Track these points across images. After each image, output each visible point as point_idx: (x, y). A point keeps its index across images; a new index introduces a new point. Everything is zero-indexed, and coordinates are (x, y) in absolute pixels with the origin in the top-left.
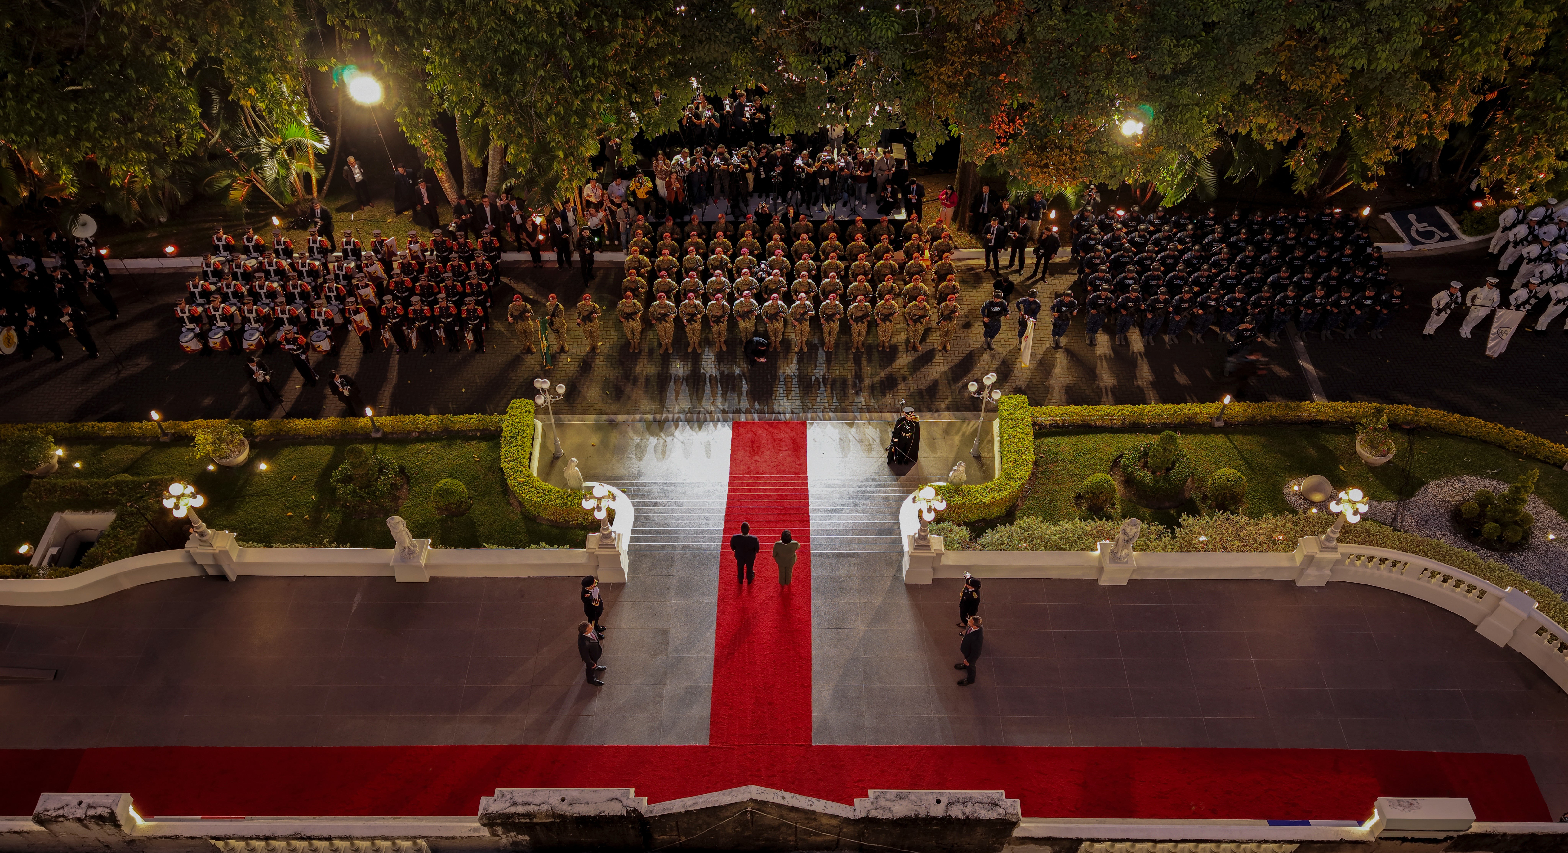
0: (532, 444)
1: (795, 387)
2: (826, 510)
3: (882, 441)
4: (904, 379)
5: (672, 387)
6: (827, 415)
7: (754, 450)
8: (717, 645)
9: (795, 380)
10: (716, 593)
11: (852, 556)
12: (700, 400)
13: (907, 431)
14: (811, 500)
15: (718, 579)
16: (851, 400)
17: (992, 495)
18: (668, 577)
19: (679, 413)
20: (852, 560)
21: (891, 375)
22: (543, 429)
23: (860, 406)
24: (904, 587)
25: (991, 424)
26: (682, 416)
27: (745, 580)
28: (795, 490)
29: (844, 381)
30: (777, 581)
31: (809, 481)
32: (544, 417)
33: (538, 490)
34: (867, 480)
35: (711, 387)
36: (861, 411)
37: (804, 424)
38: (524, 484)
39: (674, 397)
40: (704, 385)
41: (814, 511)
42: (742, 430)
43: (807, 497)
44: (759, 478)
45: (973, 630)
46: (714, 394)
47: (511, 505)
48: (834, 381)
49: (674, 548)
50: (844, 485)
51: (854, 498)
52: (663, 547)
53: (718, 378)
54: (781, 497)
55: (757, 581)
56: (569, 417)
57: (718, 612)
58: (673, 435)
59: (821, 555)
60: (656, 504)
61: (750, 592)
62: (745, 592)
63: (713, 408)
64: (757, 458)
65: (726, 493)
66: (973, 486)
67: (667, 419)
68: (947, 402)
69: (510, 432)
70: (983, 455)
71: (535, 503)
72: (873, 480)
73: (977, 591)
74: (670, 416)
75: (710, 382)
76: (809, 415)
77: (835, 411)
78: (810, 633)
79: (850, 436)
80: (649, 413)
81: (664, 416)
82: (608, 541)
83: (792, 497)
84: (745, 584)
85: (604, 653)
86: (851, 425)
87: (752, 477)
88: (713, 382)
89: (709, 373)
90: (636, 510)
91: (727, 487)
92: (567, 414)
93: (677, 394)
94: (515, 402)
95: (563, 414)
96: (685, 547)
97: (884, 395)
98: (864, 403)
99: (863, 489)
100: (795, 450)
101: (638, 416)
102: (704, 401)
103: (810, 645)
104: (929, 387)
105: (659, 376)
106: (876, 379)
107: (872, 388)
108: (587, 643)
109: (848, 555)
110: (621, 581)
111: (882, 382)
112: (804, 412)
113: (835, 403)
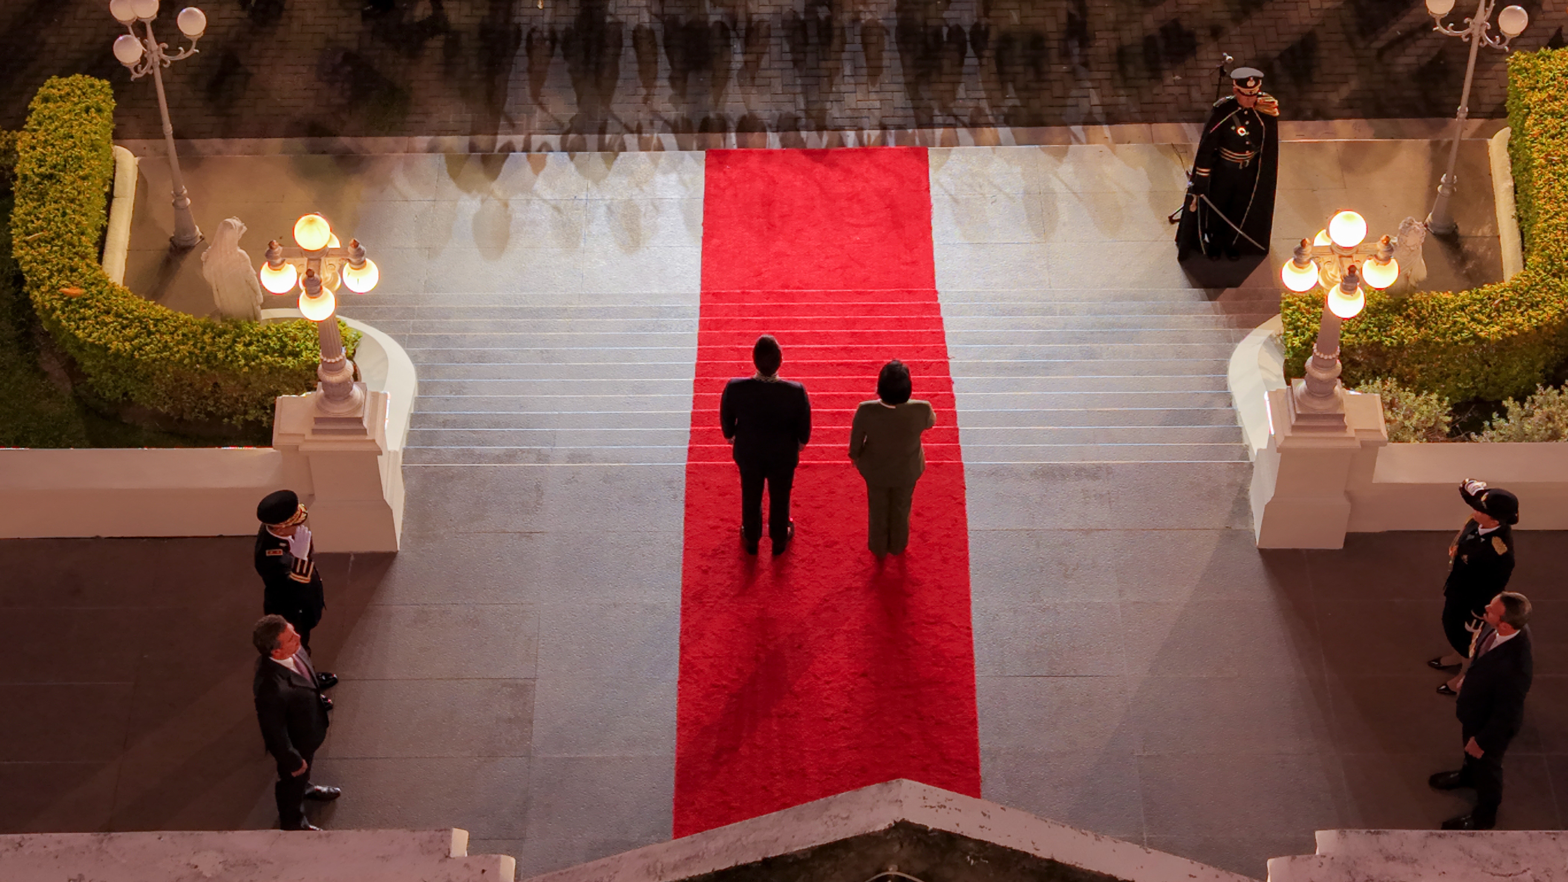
0: (108, 208)
1: (891, 59)
2: (1000, 369)
3: (1156, 198)
4: (1216, 32)
5: (521, 60)
6: (987, 132)
7: (771, 226)
8: (683, 723)
9: (890, 43)
10: (676, 580)
11: (1094, 473)
12: (606, 97)
13: (1239, 145)
14: (951, 345)
15: (680, 541)
16: (1058, 90)
17: (1507, 318)
18: (528, 535)
19: (547, 131)
20: (1090, 484)
21: (1176, 23)
22: (140, 174)
23: (1084, 105)
24: (1257, 561)
25: (1484, 149)
26: (554, 140)
27: (765, 544)
28: (900, 323)
29: (1037, 41)
30: (862, 544)
31: (942, 301)
32: (142, 143)
33: (125, 320)
34: (1117, 298)
35: (640, 60)
36: (1089, 121)
37: (921, 155)
38: (83, 303)
39: (527, 90)
40: (618, 55)
41: (967, 370)
42: (733, 172)
43: (940, 337)
44: (792, 297)
45: (1500, 639)
46: (648, 77)
47: (44, 375)
48: (1006, 40)
49: (542, 457)
50: (1049, 311)
51: (1081, 339)
52: (511, 456)
53: (659, 37)
54: (860, 337)
55: (800, 548)
56: (217, 143)
57: (684, 632)
58: (527, 189)
59: (995, 473)
60: (482, 358)
61: (780, 574)
62: (765, 577)
63: (643, 116)
64: (780, 245)
65: (696, 330)
66: (1450, 296)
67: (509, 148)
68: (1344, 91)
69: (41, 162)
70: (1462, 230)
71: (117, 355)
72: (1134, 298)
73: (1504, 534)
74: (518, 140)
75: (636, 45)
76: (939, 132)
77: (1010, 120)
78: (971, 688)
79: (1057, 186)
80: (454, 132)
81: (502, 140)
82: (340, 410)
83: (893, 338)
84: (765, 554)
85: (334, 732)
86: (1060, 155)
87: (769, 295)
88: (645, 47)
89: (633, 22)
90: (424, 370)
91: (696, 319)
92: (210, 135)
93: (537, 80)
94: (55, 86)
95: (200, 135)
96: (573, 457)
97: (1156, 74)
98: (1095, 100)
99: (1110, 318)
100: (897, 225)
101: (422, 141)
102: (618, 96)
103: (974, 722)
104: (1291, 50)
105: (484, 32)
106: (1132, 35)
107: (1121, 56)
108: (283, 686)
109: (1081, 472)
110: (382, 547)
111: (1149, 42)
112: (920, 126)
113: (1012, 100)
